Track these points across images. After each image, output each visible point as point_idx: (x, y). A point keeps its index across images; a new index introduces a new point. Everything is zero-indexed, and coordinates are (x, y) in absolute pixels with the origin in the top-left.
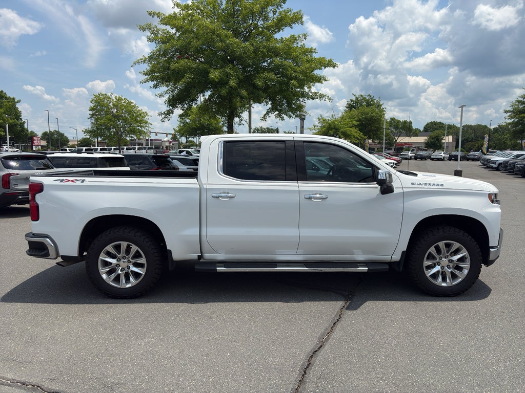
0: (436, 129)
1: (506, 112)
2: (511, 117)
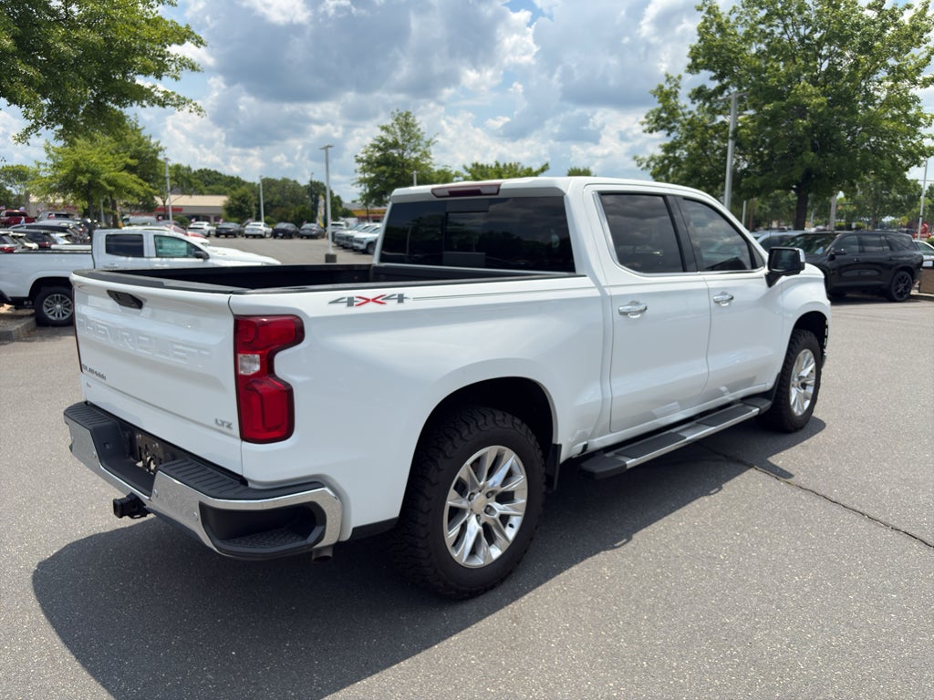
0: (209, 183)
1: (359, 161)
2: (364, 171)
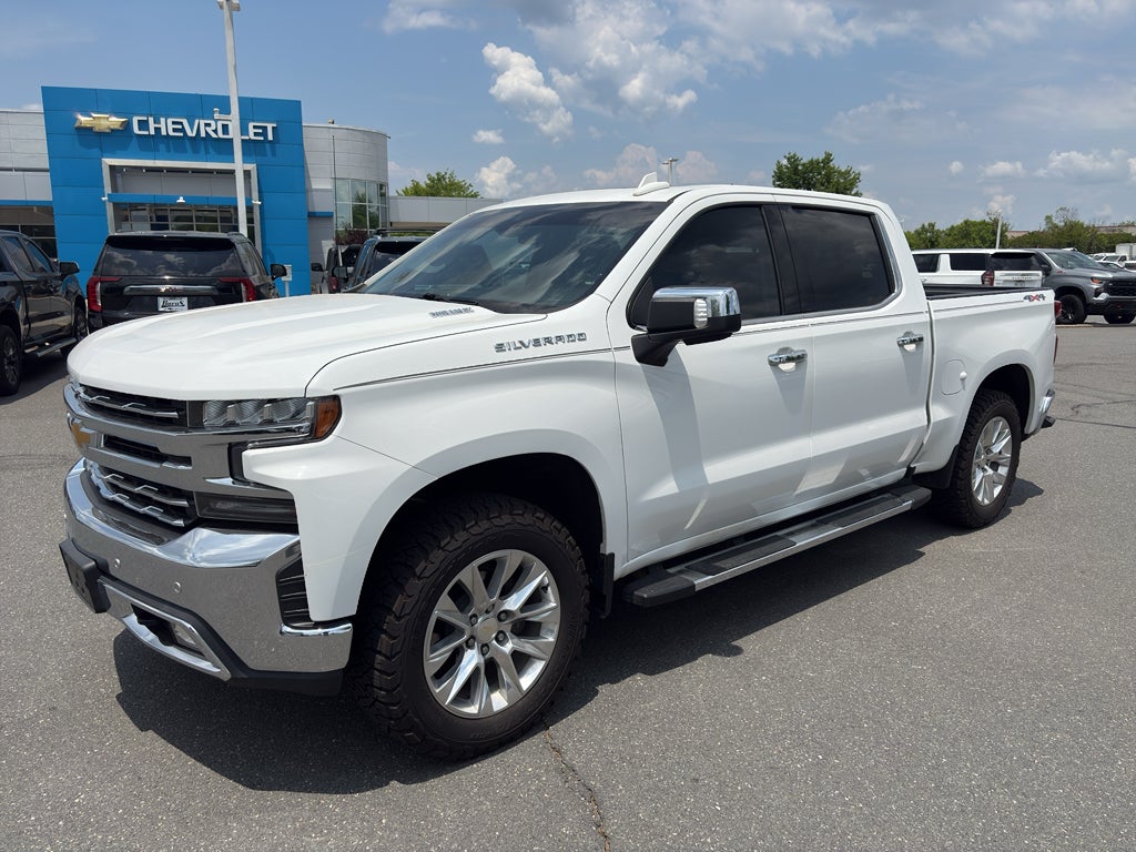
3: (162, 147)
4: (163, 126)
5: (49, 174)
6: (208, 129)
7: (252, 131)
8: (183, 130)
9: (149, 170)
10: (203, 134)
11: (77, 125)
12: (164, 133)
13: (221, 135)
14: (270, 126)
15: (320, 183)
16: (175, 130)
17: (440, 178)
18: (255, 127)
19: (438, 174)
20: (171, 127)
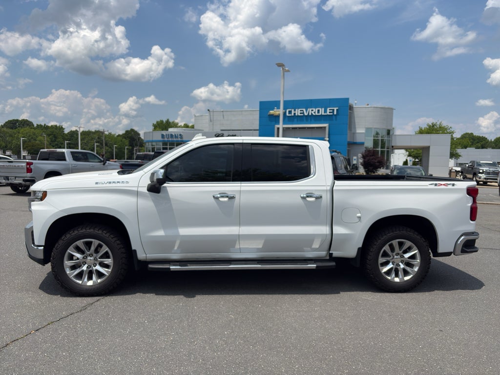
3: (296, 120)
4: (296, 112)
5: (258, 131)
6: (313, 112)
7: (328, 111)
8: (303, 113)
9: (293, 128)
10: (310, 114)
11: (269, 114)
12: (297, 114)
13: (317, 114)
14: (335, 109)
15: (360, 130)
16: (301, 113)
17: (433, 125)
18: (330, 110)
19: (432, 124)
20: (299, 112)
